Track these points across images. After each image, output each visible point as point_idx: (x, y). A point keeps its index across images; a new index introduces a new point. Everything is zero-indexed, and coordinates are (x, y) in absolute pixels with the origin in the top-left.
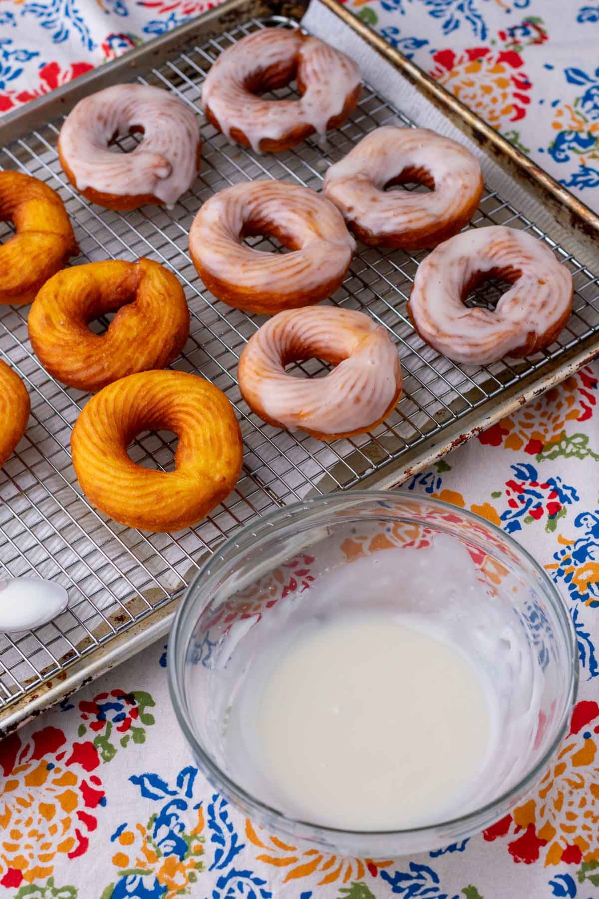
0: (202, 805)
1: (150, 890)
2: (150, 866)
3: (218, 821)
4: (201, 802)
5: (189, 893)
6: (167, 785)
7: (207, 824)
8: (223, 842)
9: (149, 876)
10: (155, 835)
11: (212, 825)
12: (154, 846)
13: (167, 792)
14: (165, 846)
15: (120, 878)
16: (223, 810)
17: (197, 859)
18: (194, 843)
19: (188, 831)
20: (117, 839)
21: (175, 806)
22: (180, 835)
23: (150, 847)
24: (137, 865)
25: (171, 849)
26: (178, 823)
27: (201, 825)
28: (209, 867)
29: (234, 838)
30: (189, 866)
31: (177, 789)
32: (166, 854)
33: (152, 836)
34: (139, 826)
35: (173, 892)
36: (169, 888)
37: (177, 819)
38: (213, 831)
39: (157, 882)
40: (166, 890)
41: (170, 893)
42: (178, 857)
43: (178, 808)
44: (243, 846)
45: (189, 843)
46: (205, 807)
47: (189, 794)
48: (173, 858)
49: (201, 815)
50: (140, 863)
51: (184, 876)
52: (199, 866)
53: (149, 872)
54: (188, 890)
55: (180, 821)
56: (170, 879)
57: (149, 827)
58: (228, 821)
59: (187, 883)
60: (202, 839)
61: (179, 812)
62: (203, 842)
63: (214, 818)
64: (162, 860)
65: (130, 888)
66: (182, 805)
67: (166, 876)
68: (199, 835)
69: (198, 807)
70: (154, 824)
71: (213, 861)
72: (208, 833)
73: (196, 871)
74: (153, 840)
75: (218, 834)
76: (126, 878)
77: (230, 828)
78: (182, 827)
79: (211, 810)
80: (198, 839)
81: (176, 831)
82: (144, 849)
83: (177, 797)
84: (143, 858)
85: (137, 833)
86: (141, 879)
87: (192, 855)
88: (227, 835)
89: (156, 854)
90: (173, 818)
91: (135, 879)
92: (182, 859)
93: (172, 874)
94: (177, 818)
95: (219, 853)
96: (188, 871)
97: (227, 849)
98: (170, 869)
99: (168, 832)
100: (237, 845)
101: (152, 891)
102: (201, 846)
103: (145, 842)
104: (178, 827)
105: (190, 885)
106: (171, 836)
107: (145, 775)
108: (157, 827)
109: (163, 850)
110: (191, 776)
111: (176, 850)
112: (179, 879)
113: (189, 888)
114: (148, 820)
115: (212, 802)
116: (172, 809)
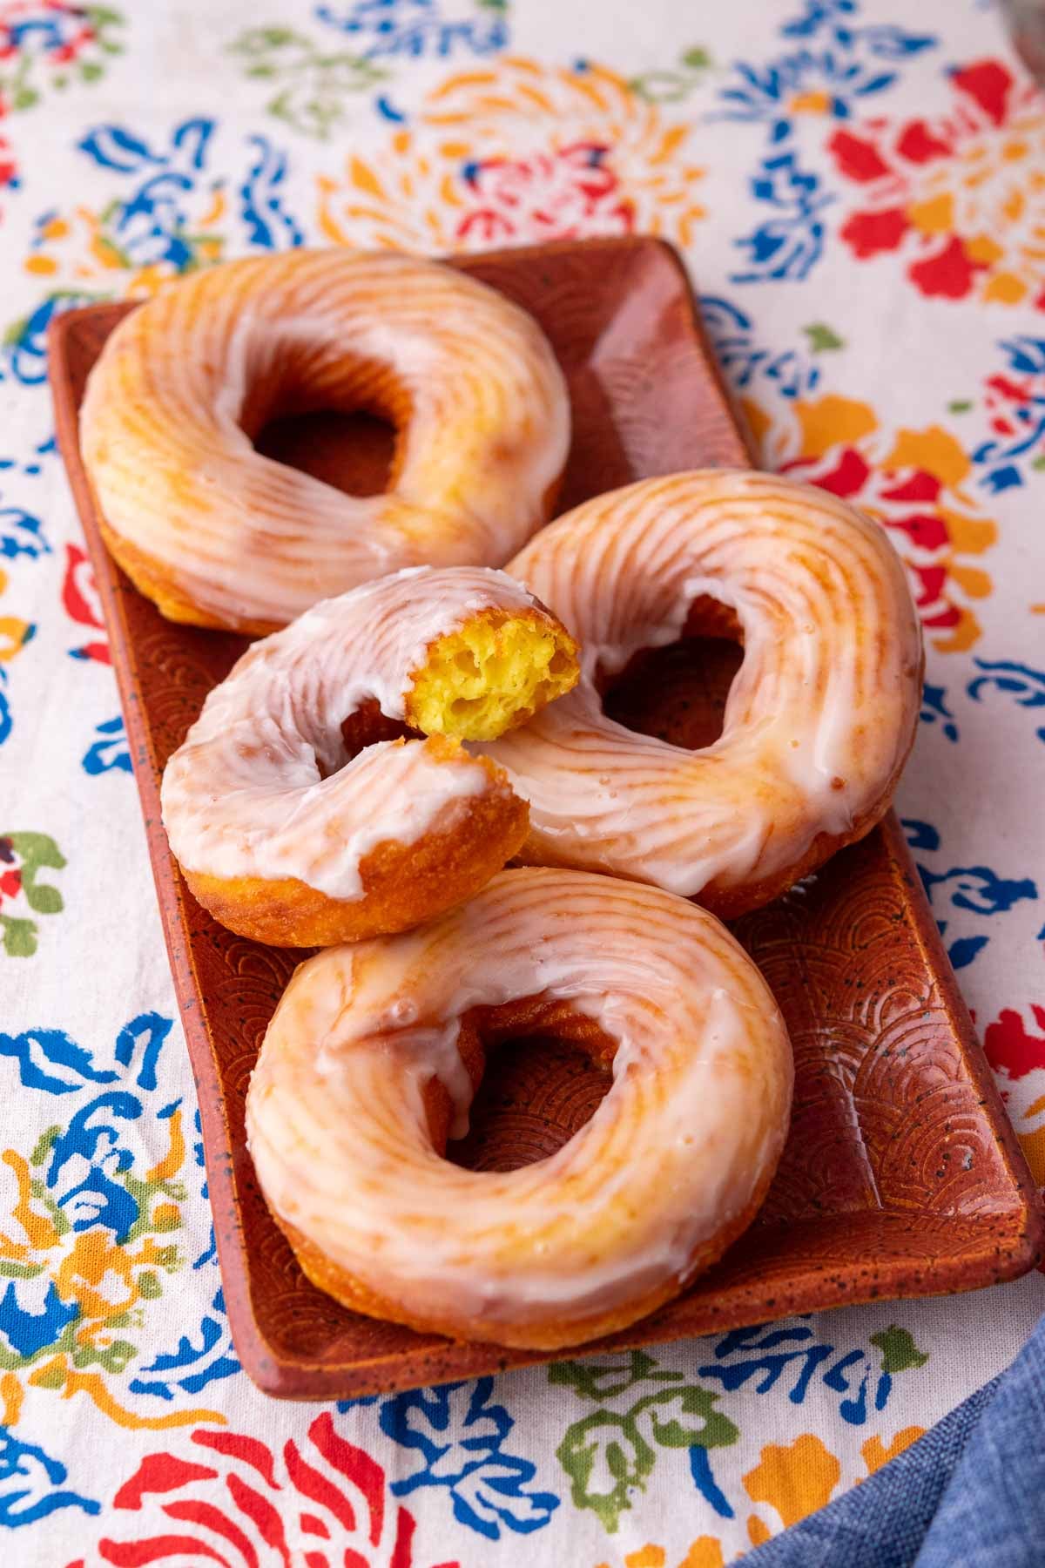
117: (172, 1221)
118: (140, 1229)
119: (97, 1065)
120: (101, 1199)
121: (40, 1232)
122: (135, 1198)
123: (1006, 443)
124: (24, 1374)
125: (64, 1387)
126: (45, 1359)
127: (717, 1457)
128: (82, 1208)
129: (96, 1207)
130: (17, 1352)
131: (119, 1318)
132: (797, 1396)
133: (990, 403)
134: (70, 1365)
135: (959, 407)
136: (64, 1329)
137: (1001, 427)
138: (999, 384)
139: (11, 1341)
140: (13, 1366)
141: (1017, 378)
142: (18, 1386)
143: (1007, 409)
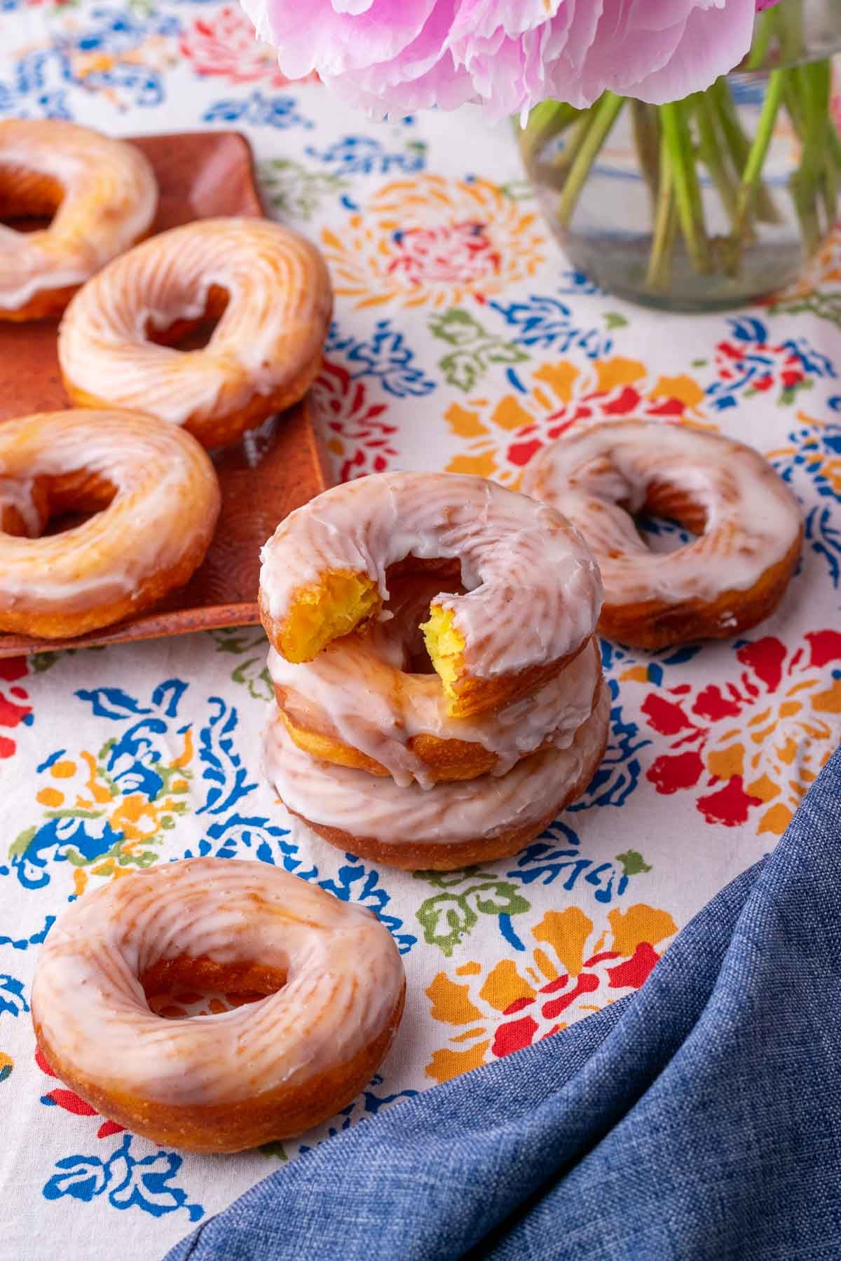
0: (191, 728)
1: (95, 838)
2: (98, 807)
3: (217, 751)
4: (191, 725)
5: (161, 843)
6: (136, 702)
7: (196, 755)
8: (221, 779)
9: (95, 821)
10: (110, 767)
11: (206, 755)
12: (108, 781)
13: (135, 710)
14: (126, 781)
15: (49, 820)
16: (226, 737)
17: (177, 799)
18: (175, 778)
19: (165, 762)
20: (48, 770)
21: (147, 729)
22: (152, 768)
23: (101, 782)
24: (78, 804)
25: (137, 785)
26: (149, 752)
27: (188, 755)
28: (197, 809)
29: (241, 775)
30: (162, 809)
31: (153, 706)
32: (127, 792)
33: (106, 768)
34: (85, 755)
35: (135, 841)
36: (127, 835)
37: (148, 746)
38: (207, 765)
39: (107, 829)
40: (121, 837)
41: (128, 842)
42: (147, 796)
43: (152, 730)
44: (254, 786)
45: (165, 778)
46: (195, 732)
47: (172, 712)
48: (138, 798)
49: (188, 742)
50: (81, 802)
51: (154, 820)
52: (180, 807)
53: (96, 815)
54: (158, 839)
55: (152, 748)
56: (130, 823)
57: (101, 756)
58: (233, 752)
59: (157, 830)
60: (187, 774)
61: (153, 736)
62: (190, 777)
63: (209, 746)
64: (119, 800)
65: (63, 835)
66: (160, 727)
67: (124, 820)
68: (184, 768)
69: (184, 730)
70: (110, 753)
71: (204, 803)
72: (198, 766)
73: (175, 815)
74: (107, 773)
75: (215, 768)
76: (56, 821)
77: (236, 760)
78: (156, 757)
79: (205, 735)
80: (182, 773)
81: (146, 762)
82: (91, 785)
83: (151, 716)
84: (88, 795)
85: (82, 764)
86: (82, 824)
87: (169, 793)
88: (230, 771)
89: (109, 791)
90: (142, 746)
91: (72, 822)
92: (153, 798)
93: (135, 818)
94: (149, 743)
95: (214, 794)
96: (160, 816)
97: (227, 790)
98: (133, 812)
99: (133, 764)
100: (244, 784)
101: (98, 840)
102: (185, 783)
103: (93, 775)
104: (150, 756)
105: (162, 832)
106: (137, 768)
107: (101, 690)
108: (116, 756)
109: (121, 785)
110: (176, 692)
111: (142, 787)
112: (145, 824)
113: (162, 837)
114: (100, 747)
115: (208, 725)
116: (143, 732)
117: (183, 788)
118: (162, 795)
119: (140, 706)
120: (141, 778)
121: (102, 795)
122: (161, 776)
123: (727, 383)
124: (88, 869)
125: (112, 876)
126: (101, 861)
127: (517, 921)
128: (128, 783)
129: (137, 782)
130: (84, 858)
131: (149, 839)
132: (569, 886)
133: (719, 361)
134: (117, 863)
135: (699, 364)
136: (114, 845)
137: (725, 374)
138: (725, 348)
139: (81, 851)
140: (82, 864)
141: (736, 344)
142: (84, 875)
143: (729, 364)
